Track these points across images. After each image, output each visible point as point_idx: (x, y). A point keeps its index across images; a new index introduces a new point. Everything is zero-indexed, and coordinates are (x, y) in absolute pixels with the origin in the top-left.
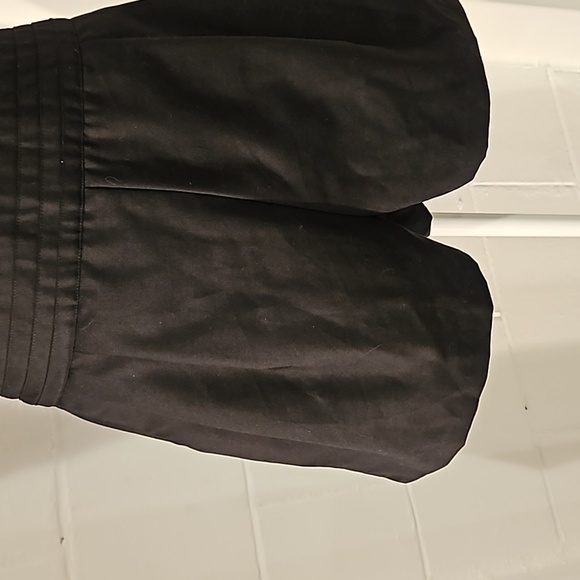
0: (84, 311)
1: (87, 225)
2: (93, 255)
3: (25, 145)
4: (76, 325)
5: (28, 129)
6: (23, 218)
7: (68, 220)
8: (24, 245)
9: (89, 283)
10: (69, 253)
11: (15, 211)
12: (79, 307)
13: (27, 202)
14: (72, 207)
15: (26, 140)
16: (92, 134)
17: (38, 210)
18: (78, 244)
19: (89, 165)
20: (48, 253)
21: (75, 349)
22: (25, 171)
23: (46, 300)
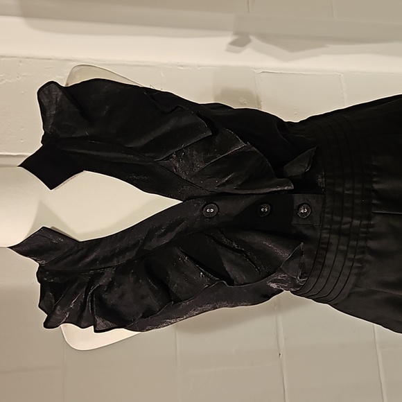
0: (364, 270)
1: (371, 230)
2: (372, 244)
3: (346, 192)
4: (359, 275)
5: (348, 185)
6: (343, 227)
7: (364, 228)
8: (344, 239)
9: (368, 257)
10: (362, 243)
11: (341, 223)
12: (362, 267)
13: (346, 219)
14: (365, 222)
15: (348, 190)
16: (376, 186)
17: (351, 223)
18: (366, 239)
19: (374, 202)
20: (353, 243)
21: (356, 285)
22: (346, 205)
23: (349, 264)
